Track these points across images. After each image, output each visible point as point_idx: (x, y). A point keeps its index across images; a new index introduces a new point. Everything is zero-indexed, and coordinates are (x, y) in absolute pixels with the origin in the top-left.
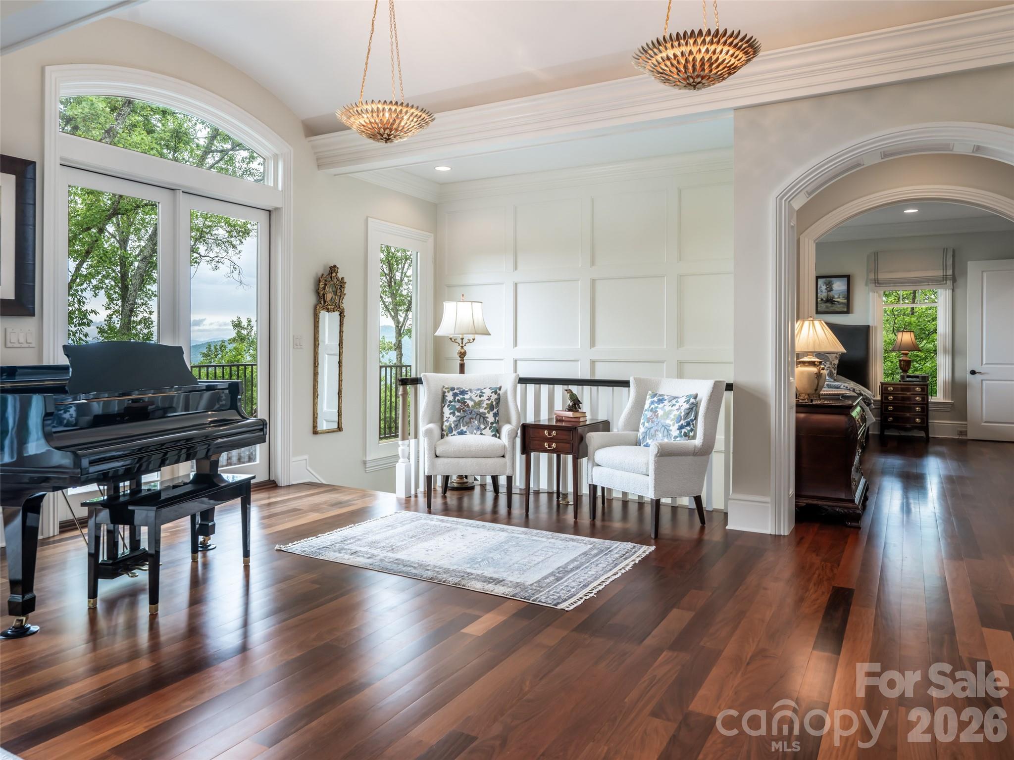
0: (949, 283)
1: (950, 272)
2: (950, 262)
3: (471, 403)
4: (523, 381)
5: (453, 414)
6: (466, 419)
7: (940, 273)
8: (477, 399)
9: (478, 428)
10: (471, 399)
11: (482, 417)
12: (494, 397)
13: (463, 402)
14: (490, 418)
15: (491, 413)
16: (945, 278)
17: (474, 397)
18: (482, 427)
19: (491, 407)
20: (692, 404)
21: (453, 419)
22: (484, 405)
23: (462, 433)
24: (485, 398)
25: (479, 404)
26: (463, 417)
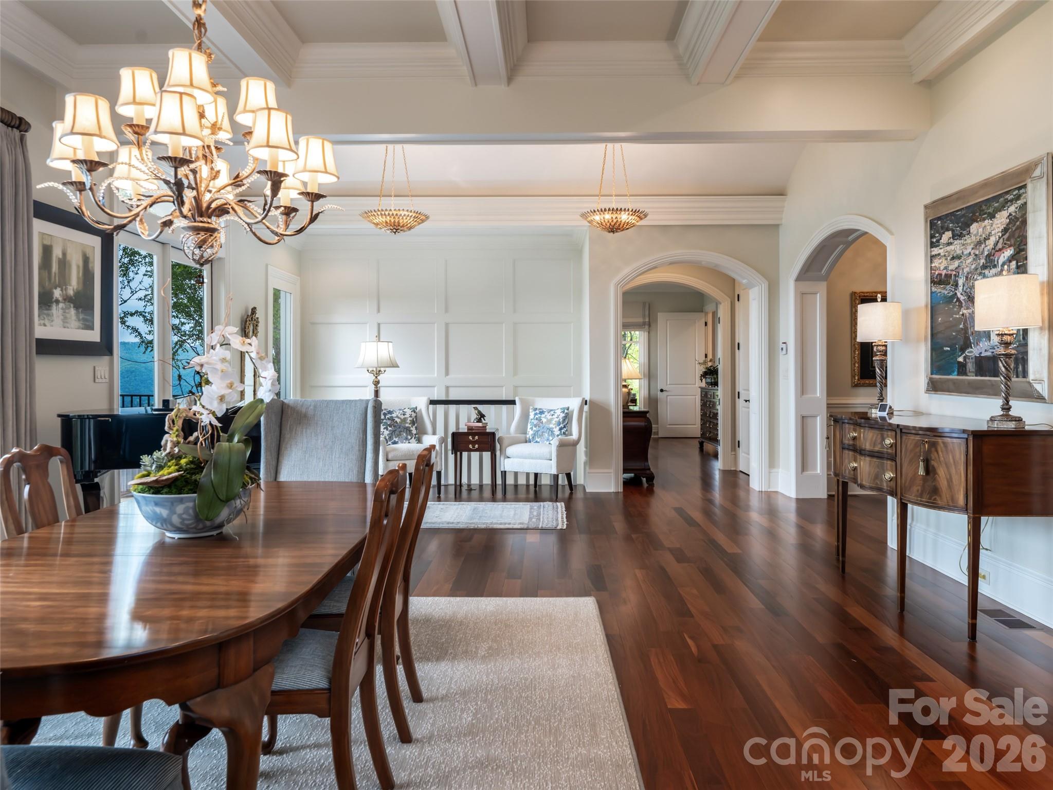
0: (647, 327)
1: (647, 320)
2: (647, 313)
3: (398, 420)
4: (433, 402)
5: (387, 429)
6: (397, 432)
7: (641, 320)
8: (402, 417)
9: (406, 439)
10: (397, 417)
11: (408, 431)
12: (414, 415)
13: (392, 419)
14: (414, 432)
15: (414, 427)
16: (644, 324)
17: (399, 415)
18: (409, 437)
19: (413, 423)
20: (566, 413)
21: (386, 432)
22: (408, 421)
23: (395, 443)
24: (407, 416)
25: (404, 420)
26: (394, 431)
